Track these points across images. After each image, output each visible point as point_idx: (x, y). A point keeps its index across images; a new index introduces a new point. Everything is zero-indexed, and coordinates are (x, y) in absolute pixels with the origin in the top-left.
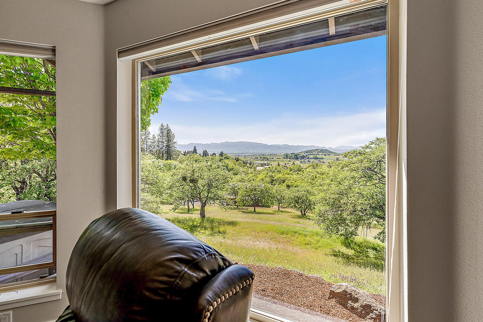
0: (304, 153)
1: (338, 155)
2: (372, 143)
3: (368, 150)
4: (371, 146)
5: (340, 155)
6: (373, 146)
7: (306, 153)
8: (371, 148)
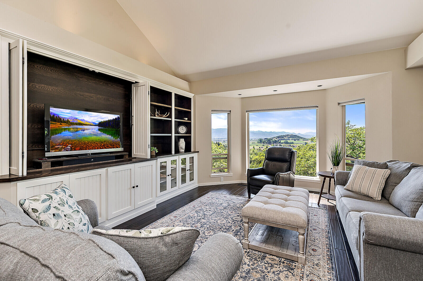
5: (308, 140)
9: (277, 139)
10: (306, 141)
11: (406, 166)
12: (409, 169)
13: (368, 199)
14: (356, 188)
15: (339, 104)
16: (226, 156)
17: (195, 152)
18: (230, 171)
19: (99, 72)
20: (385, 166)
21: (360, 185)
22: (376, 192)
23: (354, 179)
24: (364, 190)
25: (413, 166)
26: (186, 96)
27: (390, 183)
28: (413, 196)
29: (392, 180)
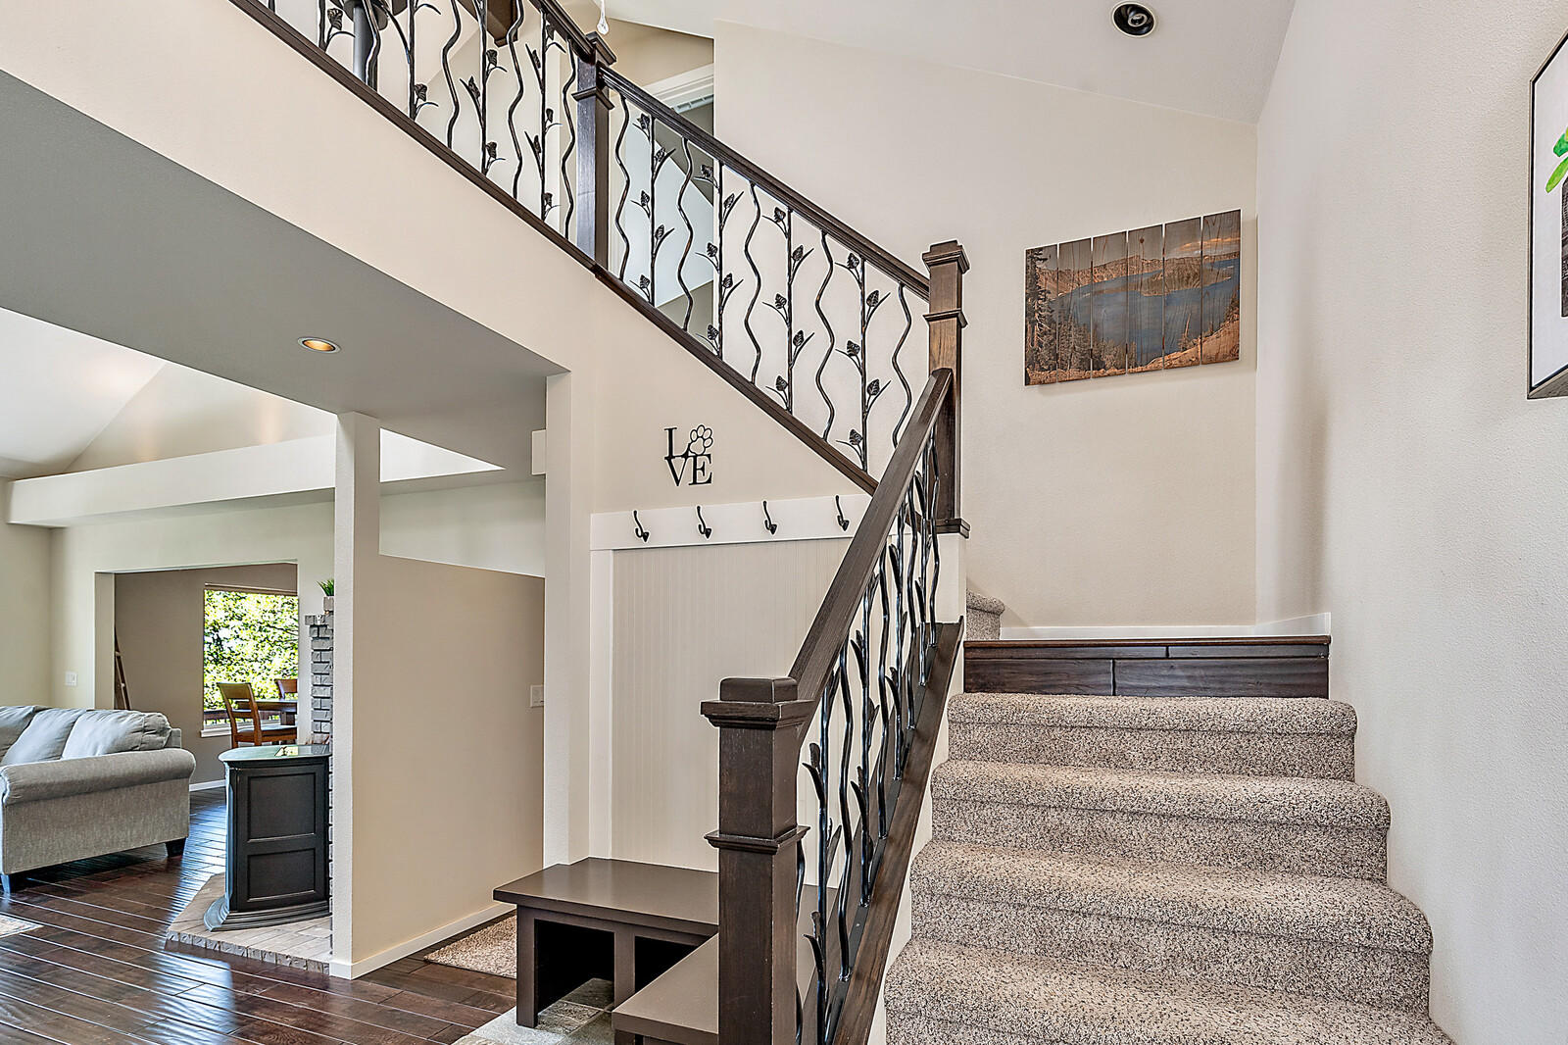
11: (24, 711)
28: (48, 750)
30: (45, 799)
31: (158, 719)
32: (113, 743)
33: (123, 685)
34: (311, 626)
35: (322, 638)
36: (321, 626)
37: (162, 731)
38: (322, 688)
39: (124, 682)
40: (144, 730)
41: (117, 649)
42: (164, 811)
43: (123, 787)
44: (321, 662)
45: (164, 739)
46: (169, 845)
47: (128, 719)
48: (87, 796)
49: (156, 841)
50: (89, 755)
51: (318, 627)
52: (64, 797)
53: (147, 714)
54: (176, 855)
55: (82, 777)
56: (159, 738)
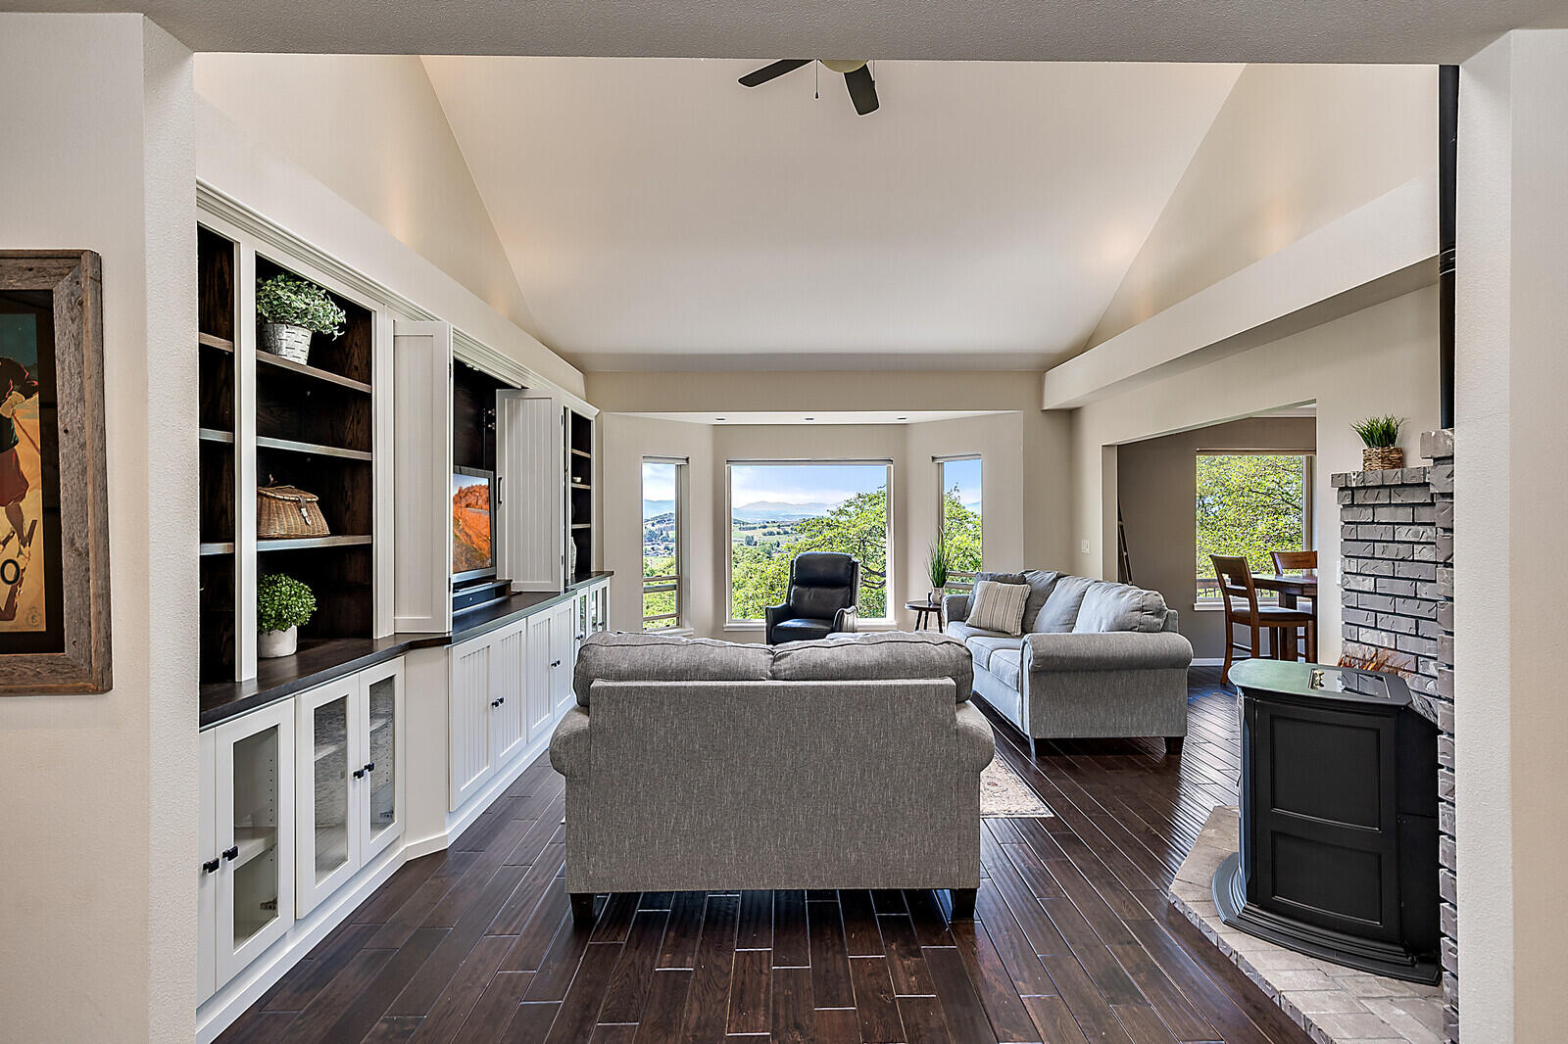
0: (653, 525)
1: (750, 529)
2: (850, 504)
3: (843, 519)
4: (847, 509)
5: (755, 528)
6: (851, 509)
7: (658, 522)
8: (846, 513)
9: (657, 526)
10: (750, 533)
11: (1050, 576)
12: (1055, 581)
13: (1005, 635)
14: (985, 622)
15: (934, 458)
16: (675, 582)
17: (602, 574)
18: (686, 623)
19: (480, 372)
20: (1022, 580)
21: (992, 616)
22: (1013, 623)
23: (982, 606)
24: (997, 624)
25: (1059, 577)
26: (585, 416)
27: (1031, 607)
28: (1065, 617)
29: (1035, 601)
30: (1060, 672)
31: (1155, 598)
32: (1115, 620)
33: (1125, 554)
34: (1341, 489)
35: (1358, 505)
36: (1358, 488)
37: (1159, 613)
38: (1359, 578)
39: (1126, 550)
40: (1142, 610)
41: (1120, 519)
42: (1162, 701)
43: (1124, 669)
44: (1357, 540)
45: (1160, 621)
46: (1168, 740)
47: (1128, 595)
48: (1093, 674)
49: (1154, 734)
50: (1095, 631)
51: (1352, 489)
52: (1074, 671)
53: (1146, 592)
54: (1174, 754)
55: (1088, 654)
56: (1156, 620)
